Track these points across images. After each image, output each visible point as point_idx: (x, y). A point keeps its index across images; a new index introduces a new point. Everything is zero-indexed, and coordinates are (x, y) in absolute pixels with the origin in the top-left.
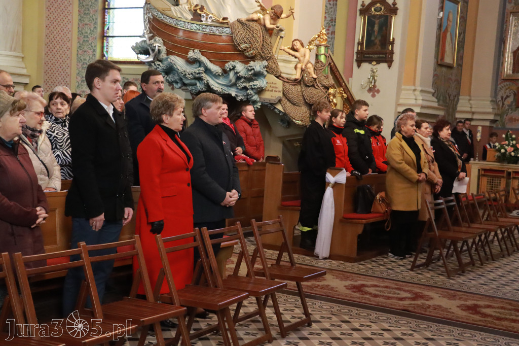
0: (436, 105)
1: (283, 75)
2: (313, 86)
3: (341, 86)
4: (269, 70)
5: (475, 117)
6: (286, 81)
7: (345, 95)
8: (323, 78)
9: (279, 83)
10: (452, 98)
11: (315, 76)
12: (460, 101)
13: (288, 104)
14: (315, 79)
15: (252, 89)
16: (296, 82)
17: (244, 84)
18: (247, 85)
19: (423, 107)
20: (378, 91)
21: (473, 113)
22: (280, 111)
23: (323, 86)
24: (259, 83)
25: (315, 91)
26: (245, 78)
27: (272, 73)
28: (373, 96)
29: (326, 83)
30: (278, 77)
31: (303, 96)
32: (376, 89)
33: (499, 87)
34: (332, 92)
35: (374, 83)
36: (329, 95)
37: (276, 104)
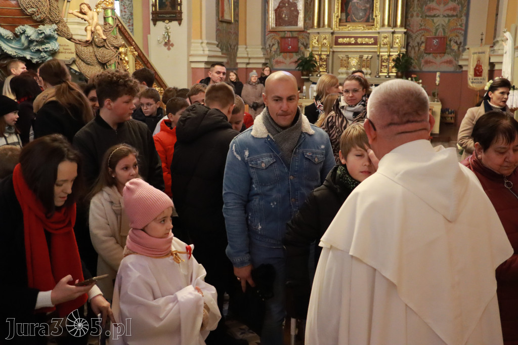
0: (220, 54)
1: (74, 37)
2: (104, 46)
3: (131, 45)
4: (61, 33)
5: (251, 61)
6: (78, 43)
7: (136, 53)
8: (112, 39)
9: (72, 45)
10: (232, 47)
11: (104, 37)
12: (239, 49)
13: (83, 64)
14: (105, 40)
15: (45, 52)
16: (88, 43)
17: (37, 48)
18: (40, 48)
19: (209, 57)
20: (172, 45)
21: (249, 58)
22: (76, 71)
23: (113, 46)
24: (51, 46)
25: (106, 51)
26: (37, 41)
27: (63, 36)
28: (169, 49)
29: (116, 43)
30: (69, 39)
31: (96, 56)
32: (171, 43)
33: (267, 37)
34: (123, 51)
35: (169, 38)
36: (120, 53)
37: (71, 65)
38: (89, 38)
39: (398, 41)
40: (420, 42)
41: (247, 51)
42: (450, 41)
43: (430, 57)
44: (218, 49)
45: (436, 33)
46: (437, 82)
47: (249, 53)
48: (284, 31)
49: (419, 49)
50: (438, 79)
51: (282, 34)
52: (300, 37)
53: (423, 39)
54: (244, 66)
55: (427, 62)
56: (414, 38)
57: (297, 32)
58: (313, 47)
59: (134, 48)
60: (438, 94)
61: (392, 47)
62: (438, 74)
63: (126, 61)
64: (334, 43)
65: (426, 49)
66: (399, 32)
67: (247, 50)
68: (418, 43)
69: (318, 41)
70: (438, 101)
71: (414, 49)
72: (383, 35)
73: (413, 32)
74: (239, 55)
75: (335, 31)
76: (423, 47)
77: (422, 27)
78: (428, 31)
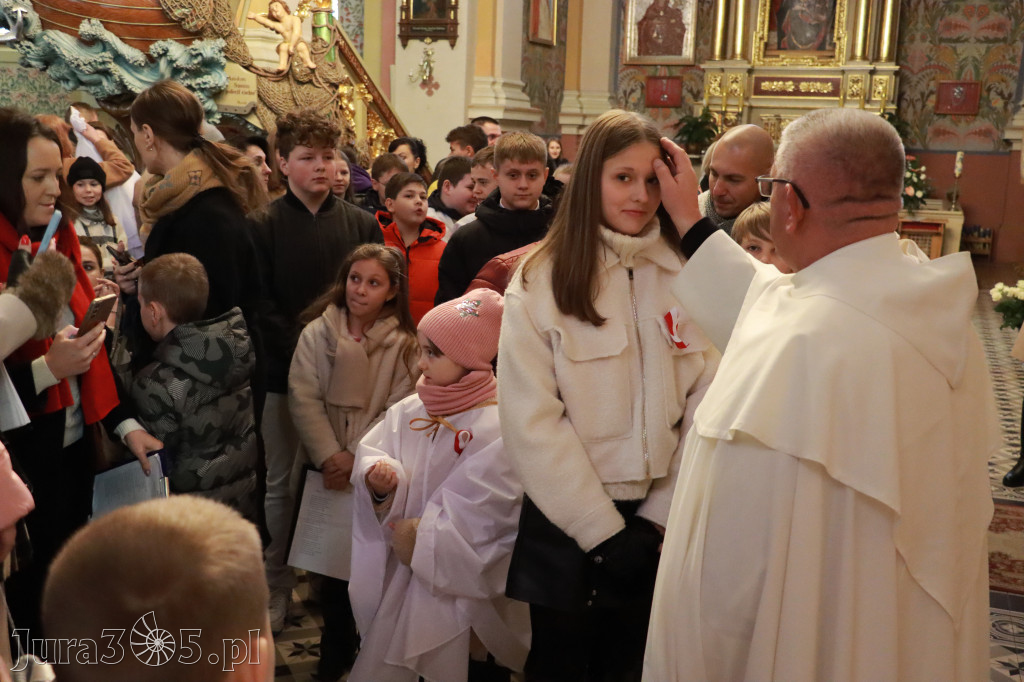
0: (527, 106)
1: (256, 64)
2: (310, 82)
3: (362, 81)
4: (231, 55)
6: (262, 74)
7: (370, 97)
8: (326, 68)
9: (250, 79)
10: (552, 93)
11: (312, 65)
12: (566, 99)
13: (268, 114)
14: (313, 70)
15: (202, 90)
16: (281, 76)
18: (193, 83)
19: (507, 110)
20: (437, 86)
21: (585, 117)
22: (256, 128)
23: (327, 81)
24: (212, 79)
25: (313, 91)
26: (187, 70)
27: (236, 61)
28: (430, 93)
29: (333, 76)
30: (247, 68)
31: (294, 100)
32: (434, 82)
33: (620, 76)
34: (346, 92)
35: (430, 72)
36: (340, 97)
37: (247, 115)
38: (283, 65)
39: (880, 88)
40: (927, 92)
41: (580, 102)
42: (989, 90)
43: (946, 123)
44: (525, 97)
45: (959, 75)
46: (957, 172)
47: (585, 106)
48: (656, 65)
49: (924, 106)
50: (959, 165)
51: (650, 71)
52: (686, 77)
53: (933, 86)
54: (574, 131)
55: (939, 133)
56: (913, 84)
57: (679, 68)
58: (711, 97)
59: (367, 87)
60: (957, 197)
61: (868, 101)
62: (959, 155)
63: (350, 112)
64: (752, 91)
65: (937, 107)
66: (884, 72)
67: (581, 99)
68: (922, 94)
69: (720, 85)
70: (956, 210)
71: (914, 107)
72: (851, 76)
73: (912, 72)
74: (564, 109)
75: (756, 67)
76: (931, 103)
77: (932, 63)
78: (943, 69)
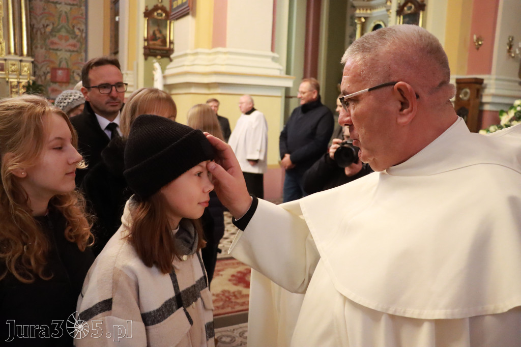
39: (25, 69)
40: (46, 72)
42: (73, 72)
43: (56, 86)
45: (60, 64)
49: (45, 78)
53: (49, 69)
55: (54, 91)
56: (39, 68)
61: (20, 74)
65: (51, 79)
66: (26, 61)
68: (44, 73)
71: (41, 78)
72: (10, 62)
73: (38, 62)
76: (49, 77)
77: (47, 59)
78: (52, 62)
